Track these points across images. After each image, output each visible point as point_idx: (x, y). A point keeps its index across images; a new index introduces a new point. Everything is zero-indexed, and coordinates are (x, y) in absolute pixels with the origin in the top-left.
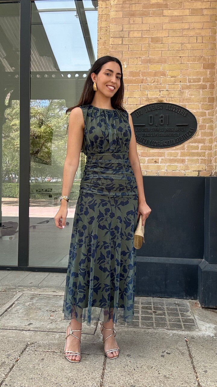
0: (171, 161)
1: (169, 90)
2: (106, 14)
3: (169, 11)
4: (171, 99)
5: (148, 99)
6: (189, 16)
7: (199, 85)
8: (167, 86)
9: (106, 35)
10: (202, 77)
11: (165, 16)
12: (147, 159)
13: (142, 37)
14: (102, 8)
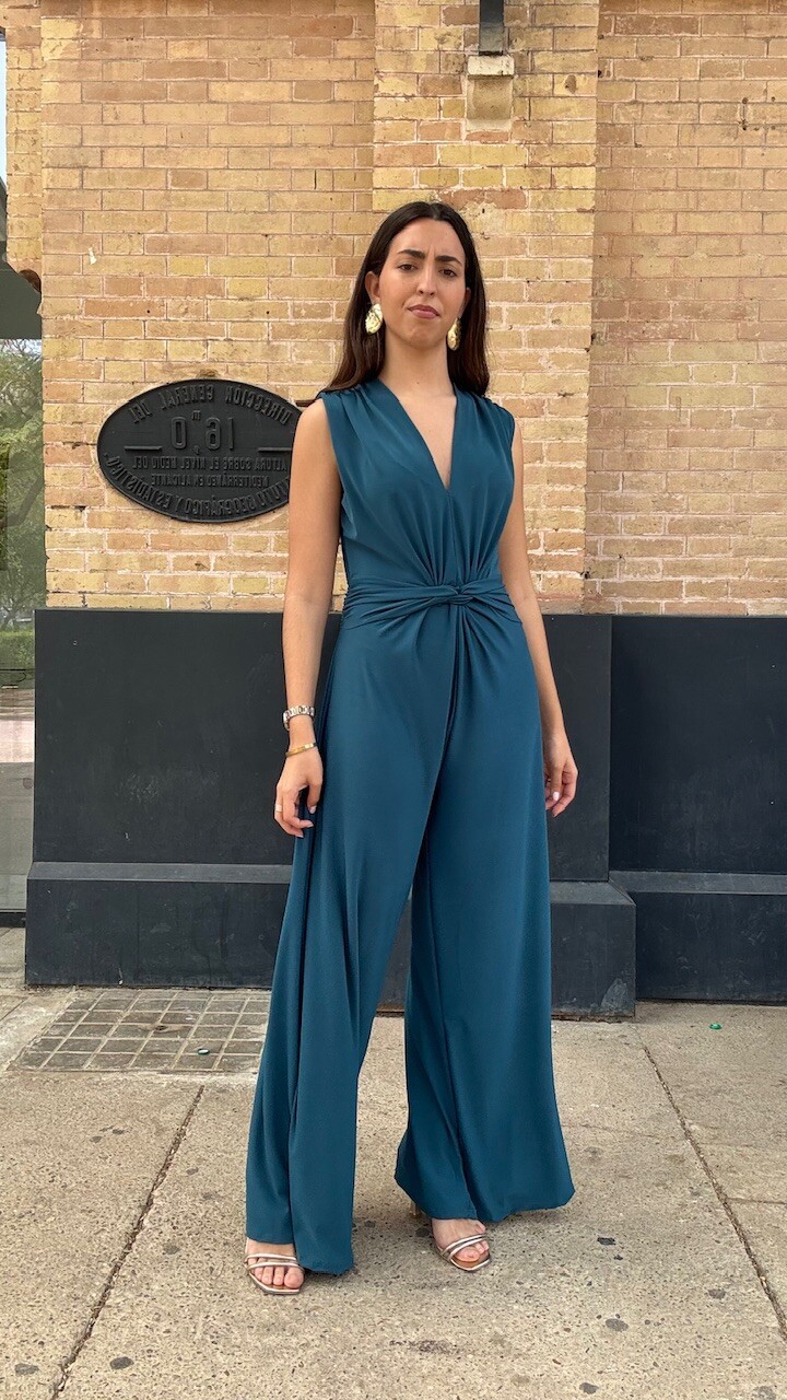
0: (247, 563)
1: (234, 339)
2: (31, 89)
3: (228, 86)
4: (239, 367)
5: (169, 367)
6: (289, 106)
7: (325, 325)
8: (228, 327)
9: (33, 157)
10: (335, 303)
11: (215, 102)
12: (171, 556)
13: (143, 168)
14: (19, 69)
